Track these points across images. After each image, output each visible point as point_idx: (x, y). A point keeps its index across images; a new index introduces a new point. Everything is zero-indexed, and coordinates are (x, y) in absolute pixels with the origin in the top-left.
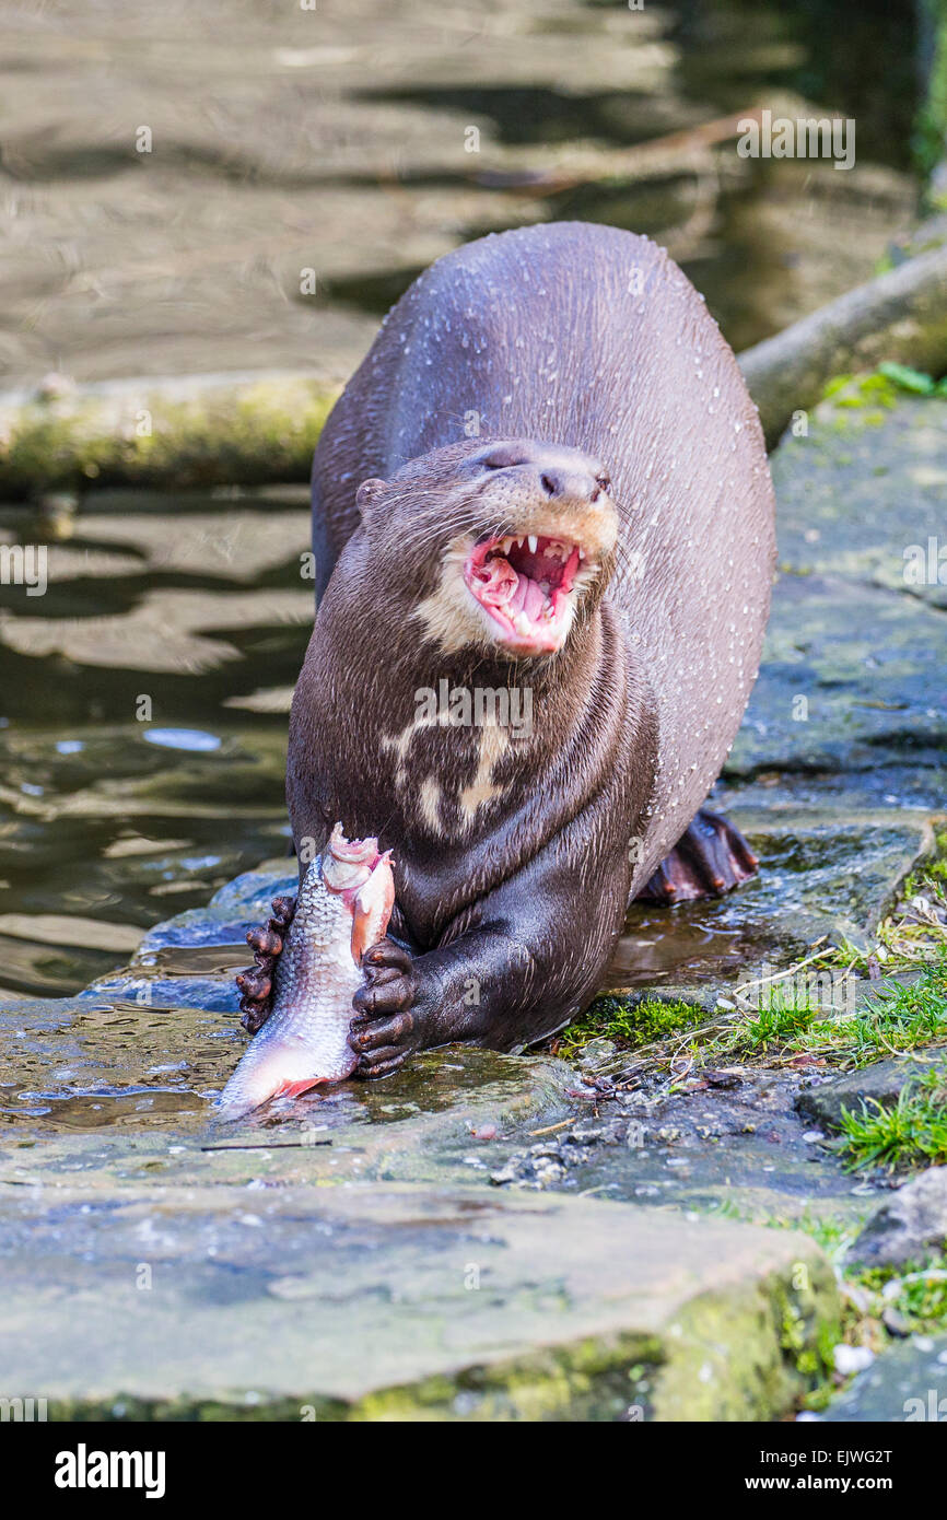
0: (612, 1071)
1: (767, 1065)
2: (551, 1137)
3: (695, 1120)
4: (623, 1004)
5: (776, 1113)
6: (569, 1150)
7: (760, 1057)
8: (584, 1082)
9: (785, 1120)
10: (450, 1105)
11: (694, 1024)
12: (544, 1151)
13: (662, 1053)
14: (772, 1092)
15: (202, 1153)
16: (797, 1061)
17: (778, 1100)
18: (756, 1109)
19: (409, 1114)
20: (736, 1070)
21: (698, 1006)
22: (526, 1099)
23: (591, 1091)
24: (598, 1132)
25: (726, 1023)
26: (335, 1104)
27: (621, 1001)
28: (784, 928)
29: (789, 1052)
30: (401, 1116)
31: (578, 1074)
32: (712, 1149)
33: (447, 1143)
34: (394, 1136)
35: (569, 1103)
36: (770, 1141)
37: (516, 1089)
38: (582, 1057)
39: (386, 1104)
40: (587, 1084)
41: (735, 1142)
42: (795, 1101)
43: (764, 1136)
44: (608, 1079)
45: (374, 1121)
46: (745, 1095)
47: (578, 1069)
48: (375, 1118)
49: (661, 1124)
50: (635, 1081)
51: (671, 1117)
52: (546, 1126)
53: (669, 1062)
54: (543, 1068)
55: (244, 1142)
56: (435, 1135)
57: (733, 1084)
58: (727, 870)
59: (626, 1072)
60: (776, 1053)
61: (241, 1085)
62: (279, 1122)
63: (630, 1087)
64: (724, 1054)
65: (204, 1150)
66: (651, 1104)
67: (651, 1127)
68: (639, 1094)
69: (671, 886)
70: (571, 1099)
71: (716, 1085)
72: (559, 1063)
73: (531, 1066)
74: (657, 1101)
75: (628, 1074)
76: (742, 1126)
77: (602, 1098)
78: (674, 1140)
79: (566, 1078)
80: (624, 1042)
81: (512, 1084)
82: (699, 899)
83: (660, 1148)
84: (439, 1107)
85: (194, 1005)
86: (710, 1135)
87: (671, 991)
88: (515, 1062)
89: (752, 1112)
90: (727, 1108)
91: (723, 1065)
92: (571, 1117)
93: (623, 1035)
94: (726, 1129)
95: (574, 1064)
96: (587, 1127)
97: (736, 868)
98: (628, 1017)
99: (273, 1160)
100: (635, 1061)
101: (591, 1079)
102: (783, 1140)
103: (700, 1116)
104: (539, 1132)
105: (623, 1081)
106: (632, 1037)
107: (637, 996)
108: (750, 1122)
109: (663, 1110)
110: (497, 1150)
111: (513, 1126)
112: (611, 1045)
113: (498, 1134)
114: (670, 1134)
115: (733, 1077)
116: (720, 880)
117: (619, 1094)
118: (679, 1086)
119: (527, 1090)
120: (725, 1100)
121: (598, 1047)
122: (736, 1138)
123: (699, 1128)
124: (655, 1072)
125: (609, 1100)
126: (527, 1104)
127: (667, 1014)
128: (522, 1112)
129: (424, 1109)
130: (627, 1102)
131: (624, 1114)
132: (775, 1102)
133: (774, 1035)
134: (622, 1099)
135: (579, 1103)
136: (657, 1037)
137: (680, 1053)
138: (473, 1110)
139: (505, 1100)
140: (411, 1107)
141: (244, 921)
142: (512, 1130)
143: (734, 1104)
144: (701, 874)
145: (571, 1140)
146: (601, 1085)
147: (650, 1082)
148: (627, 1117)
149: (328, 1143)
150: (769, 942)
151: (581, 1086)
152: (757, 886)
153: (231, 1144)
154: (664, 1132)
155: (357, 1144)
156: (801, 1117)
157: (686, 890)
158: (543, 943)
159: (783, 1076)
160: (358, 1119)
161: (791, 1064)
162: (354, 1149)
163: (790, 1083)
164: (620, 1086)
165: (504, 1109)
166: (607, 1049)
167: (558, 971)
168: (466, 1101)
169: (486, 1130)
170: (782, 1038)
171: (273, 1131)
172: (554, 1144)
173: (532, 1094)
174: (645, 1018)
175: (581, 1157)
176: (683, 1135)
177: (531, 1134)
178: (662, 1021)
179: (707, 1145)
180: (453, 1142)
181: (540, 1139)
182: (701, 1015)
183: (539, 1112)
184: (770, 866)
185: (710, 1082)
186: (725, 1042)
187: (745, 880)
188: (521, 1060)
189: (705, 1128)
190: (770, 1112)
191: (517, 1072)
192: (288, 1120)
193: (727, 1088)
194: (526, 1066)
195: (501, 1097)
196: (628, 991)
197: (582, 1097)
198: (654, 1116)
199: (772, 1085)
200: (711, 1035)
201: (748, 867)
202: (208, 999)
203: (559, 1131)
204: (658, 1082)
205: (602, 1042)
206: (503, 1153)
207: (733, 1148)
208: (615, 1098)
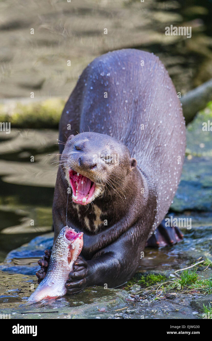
0: (139, 294)
1: (183, 293)
2: (121, 312)
3: (162, 308)
4: (143, 275)
5: (185, 306)
6: (125, 315)
7: (181, 290)
8: (131, 297)
9: (187, 308)
10: (93, 302)
11: (163, 281)
12: (118, 315)
13: (154, 289)
14: (184, 300)
15: (21, 314)
16: (192, 292)
17: (186, 302)
18: (179, 305)
19: (81, 305)
20: (174, 294)
21: (164, 276)
22: (114, 301)
23: (133, 299)
24: (134, 310)
25: (172, 281)
26: (60, 301)
27: (143, 274)
28: (190, 255)
29: (190, 289)
30: (78, 305)
31: (130, 295)
32: (166, 316)
33: (91, 313)
34: (76, 311)
35: (127, 302)
36: (183, 314)
37: (111, 298)
38: (131, 290)
39: (75, 302)
40: (132, 297)
41: (173, 314)
42: (191, 303)
43: (181, 312)
44: (138, 296)
45: (71, 306)
46: (176, 301)
47: (130, 293)
48: (71, 305)
49: (152, 309)
50: (146, 297)
51: (155, 307)
52: (120, 309)
53: (155, 291)
54: (120, 292)
55: (33, 311)
56: (88, 310)
57: (173, 297)
58: (175, 238)
59: (143, 294)
60: (186, 289)
61: (34, 296)
62: (44, 306)
63: (144, 298)
64: (171, 289)
65: (22, 313)
66: (149, 303)
67: (149, 309)
68: (146, 300)
69: (158, 243)
70: (127, 301)
71: (168, 298)
72: (124, 291)
73: (116, 292)
74: (151, 302)
75: (144, 294)
76: (175, 309)
77: (137, 301)
78: (155, 313)
79: (126, 295)
80: (143, 286)
81: (111, 296)
82: (166, 246)
83: (152, 315)
84: (89, 303)
85: (21, 273)
86: (166, 312)
87: (157, 272)
88: (112, 291)
89: (178, 305)
90: (171, 304)
91: (171, 292)
92: (127, 306)
93: (143, 284)
94: (171, 310)
95: (129, 292)
96: (131, 309)
97: (177, 238)
98: (145, 279)
99: (41, 316)
100: (146, 291)
101: (133, 296)
102: (187, 314)
103: (163, 306)
104: (117, 310)
105: (142, 296)
106: (146, 284)
107: (147, 273)
108: (178, 308)
109: (153, 305)
110: (105, 315)
111: (110, 308)
112: (139, 286)
113: (106, 310)
114: (154, 311)
115: (173, 296)
116: (172, 241)
117: (141, 300)
118: (158, 298)
119: (114, 298)
120: (171, 302)
121: (136, 287)
122: (173, 313)
123: (163, 310)
124: (151, 294)
125: (138, 302)
126: (115, 302)
127: (156, 278)
128: (113, 305)
129: (85, 303)
130: (143, 302)
131: (142, 305)
132: (185, 303)
133: (185, 284)
134: (142, 301)
135: (129, 303)
136: (153, 284)
137: (159, 289)
138: (99, 303)
139: (108, 301)
140: (81, 302)
141: (37, 250)
142: (110, 310)
143: (173, 303)
144: (167, 239)
145: (126, 313)
146: (136, 298)
147: (150, 297)
148: (142, 306)
149: (57, 312)
150: (186, 259)
151: (130, 298)
152: (183, 243)
153: (30, 312)
154: (153, 311)
155: (66, 312)
156: (192, 307)
157: (163, 244)
158: (122, 260)
159: (188, 296)
160: (67, 306)
161: (190, 292)
162: (64, 314)
163: (189, 298)
164: (141, 298)
165: (108, 303)
166: (138, 288)
167: (126, 268)
168: (97, 301)
169: (103, 309)
170: (188, 285)
171: (42, 309)
172: (122, 314)
173: (116, 299)
174: (149, 279)
175: (129, 317)
176: (158, 312)
177: (115, 311)
178: (154, 280)
179: (165, 315)
180: (93, 313)
181: (118, 312)
182: (165, 279)
183: (118, 305)
184: (187, 237)
185: (167, 297)
186: (172, 286)
187: (180, 241)
188: (113, 290)
189: (164, 310)
190: (183, 306)
191: (112, 293)
192: (46, 306)
193: (171, 299)
194: (115, 292)
195: (107, 300)
196: (145, 271)
197: (131, 301)
198: (150, 306)
199: (184, 298)
200: (168, 284)
201: (180, 237)
202: (25, 272)
203: (123, 310)
204: (152, 297)
205: (137, 286)
206: (107, 316)
207: (172, 316)
208: (140, 301)
